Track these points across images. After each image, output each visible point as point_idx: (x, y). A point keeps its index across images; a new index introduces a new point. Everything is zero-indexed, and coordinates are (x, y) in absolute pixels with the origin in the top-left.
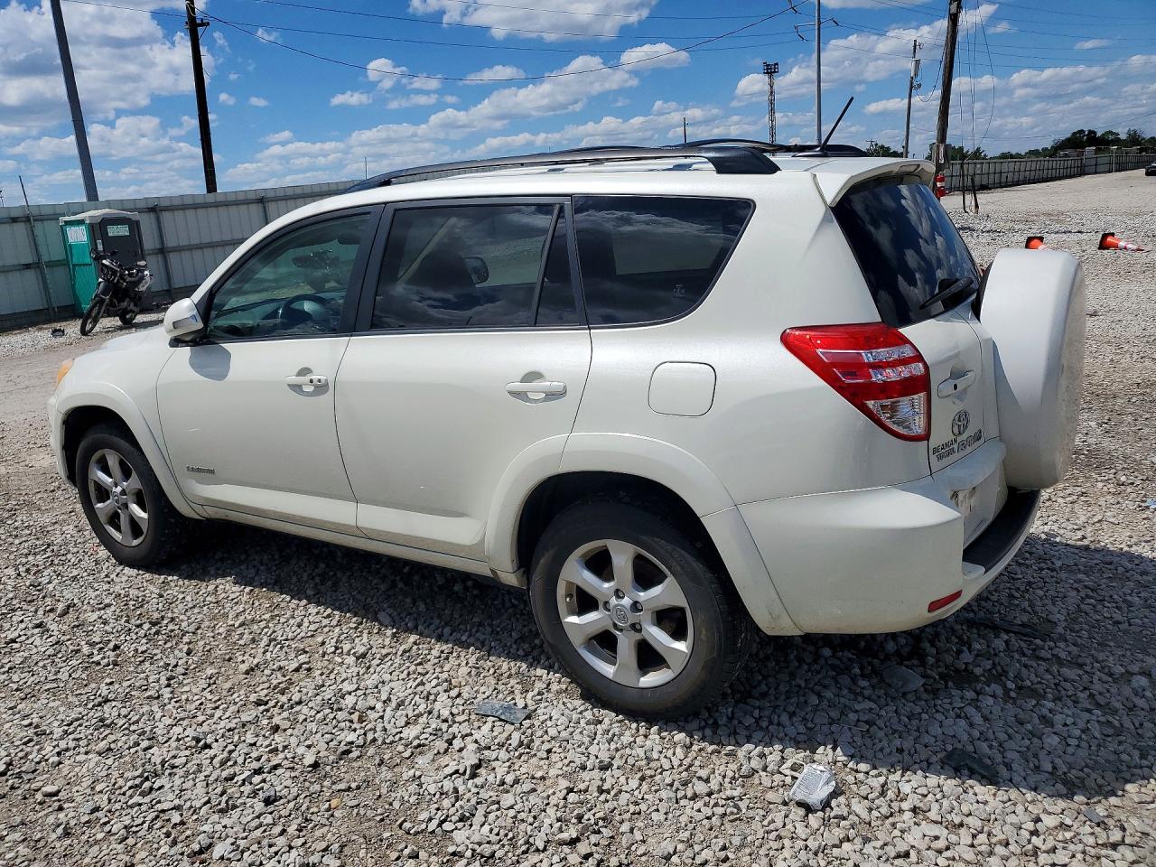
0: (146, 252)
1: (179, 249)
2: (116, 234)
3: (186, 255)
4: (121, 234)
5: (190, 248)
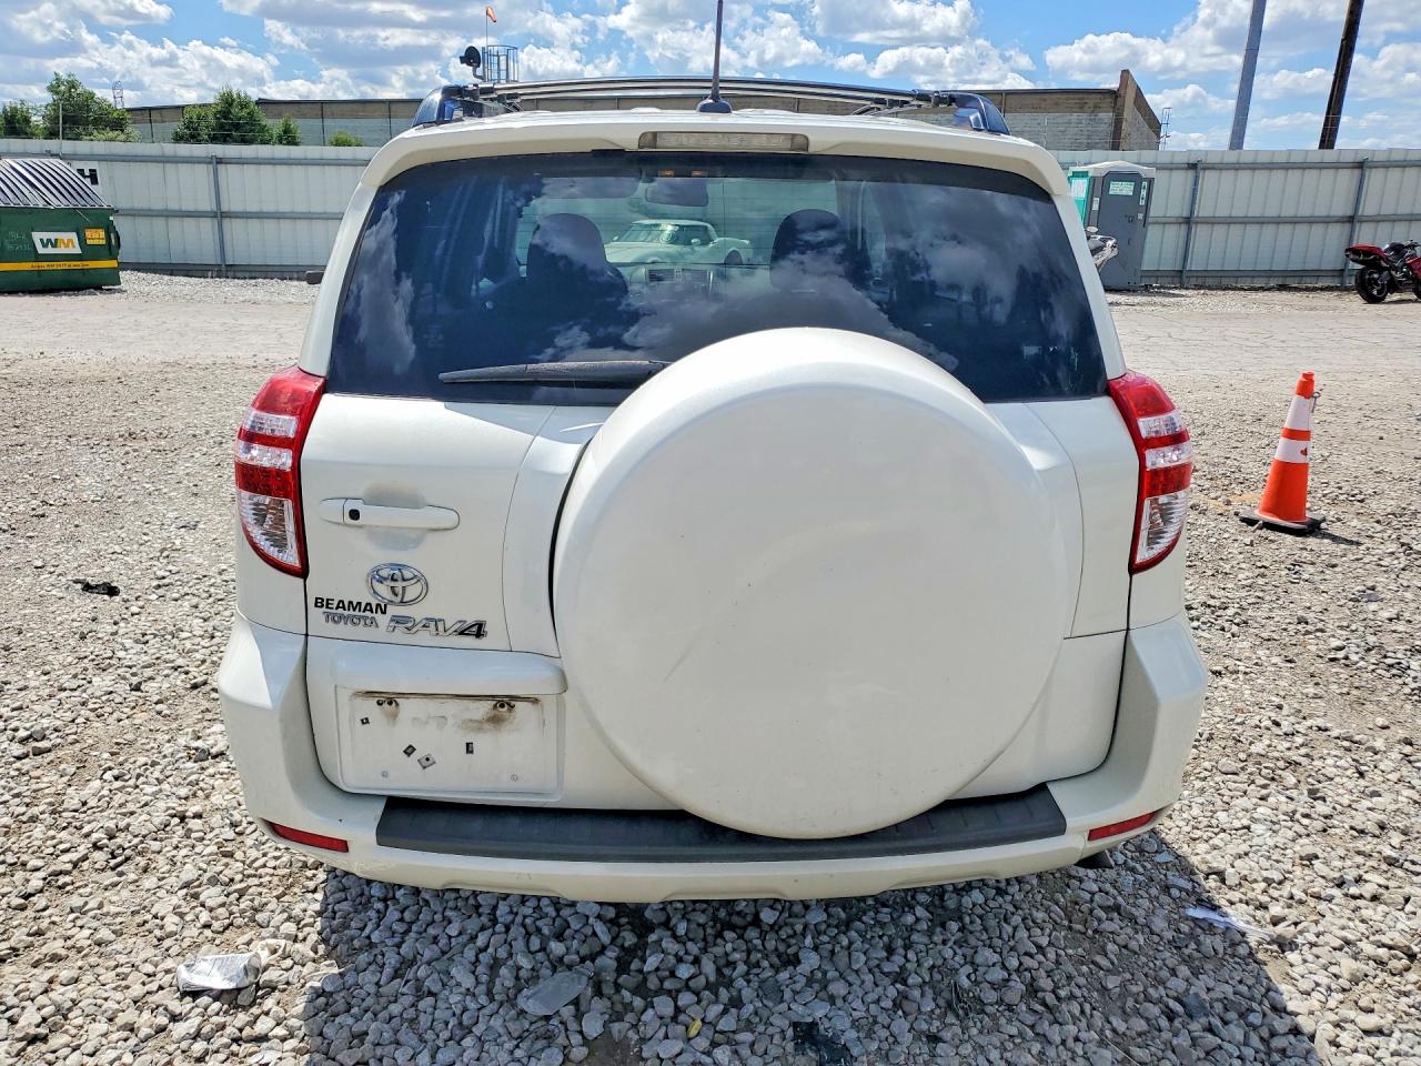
0: (1150, 220)
1: (1212, 221)
2: (1118, 193)
3: (1219, 230)
4: (1124, 193)
5: (1229, 221)
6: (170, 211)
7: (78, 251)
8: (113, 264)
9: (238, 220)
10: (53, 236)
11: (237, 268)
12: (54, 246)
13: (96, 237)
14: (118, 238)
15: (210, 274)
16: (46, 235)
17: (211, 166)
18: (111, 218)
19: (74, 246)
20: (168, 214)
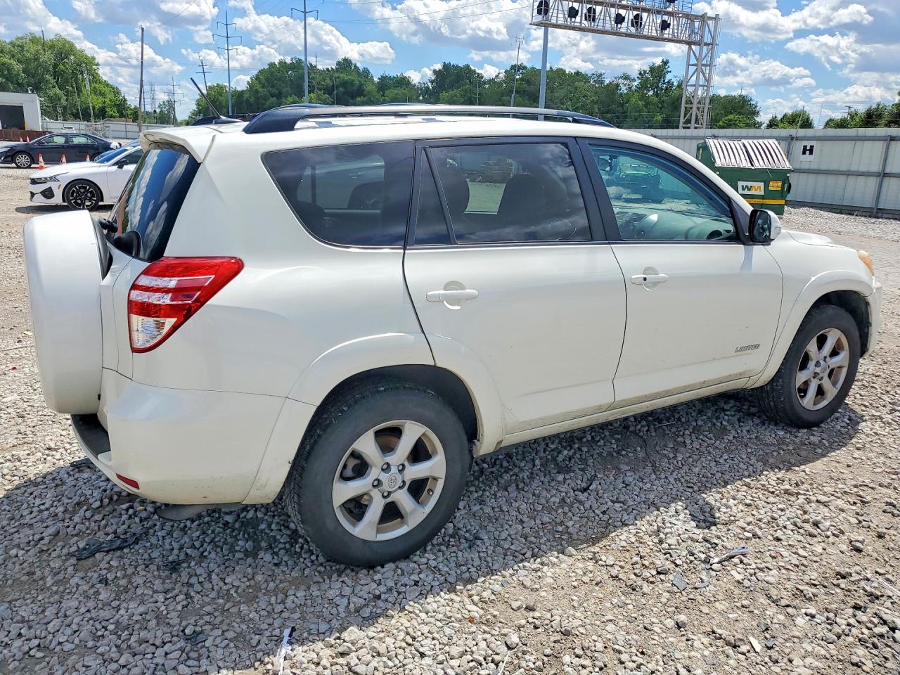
6: (852, 171)
7: (762, 193)
8: (783, 202)
9: (894, 179)
10: (749, 184)
11: (885, 212)
12: (749, 190)
13: (775, 186)
14: (790, 186)
15: (856, 213)
16: (745, 184)
17: (886, 142)
18: (788, 175)
19: (760, 191)
20: (848, 174)
